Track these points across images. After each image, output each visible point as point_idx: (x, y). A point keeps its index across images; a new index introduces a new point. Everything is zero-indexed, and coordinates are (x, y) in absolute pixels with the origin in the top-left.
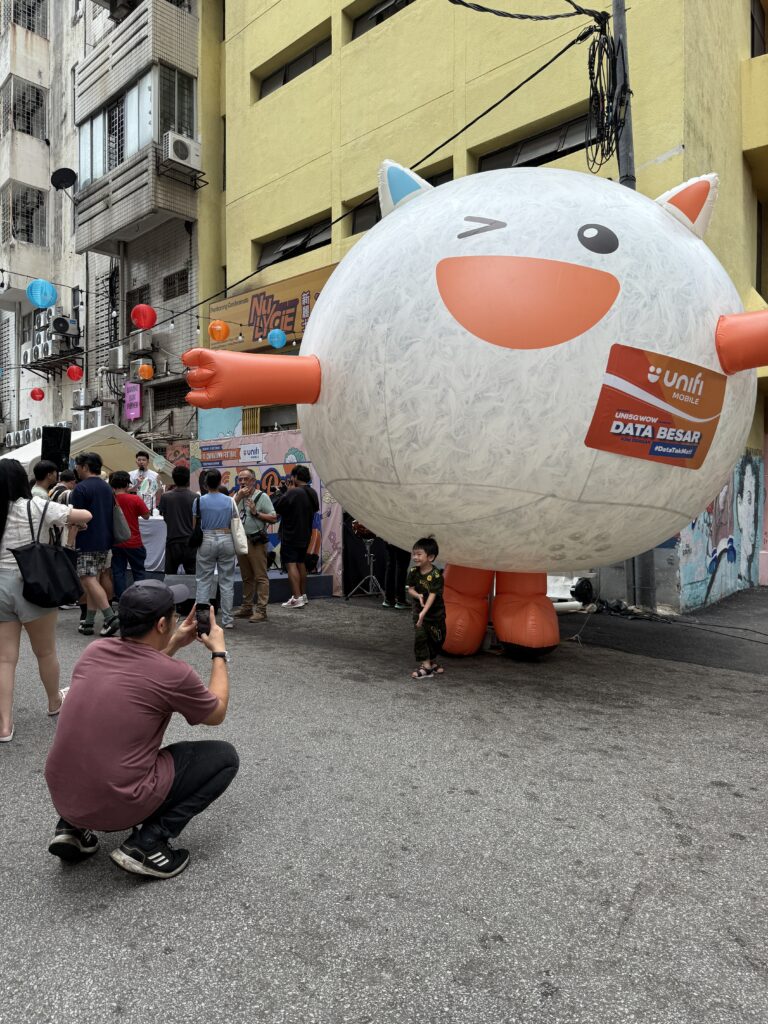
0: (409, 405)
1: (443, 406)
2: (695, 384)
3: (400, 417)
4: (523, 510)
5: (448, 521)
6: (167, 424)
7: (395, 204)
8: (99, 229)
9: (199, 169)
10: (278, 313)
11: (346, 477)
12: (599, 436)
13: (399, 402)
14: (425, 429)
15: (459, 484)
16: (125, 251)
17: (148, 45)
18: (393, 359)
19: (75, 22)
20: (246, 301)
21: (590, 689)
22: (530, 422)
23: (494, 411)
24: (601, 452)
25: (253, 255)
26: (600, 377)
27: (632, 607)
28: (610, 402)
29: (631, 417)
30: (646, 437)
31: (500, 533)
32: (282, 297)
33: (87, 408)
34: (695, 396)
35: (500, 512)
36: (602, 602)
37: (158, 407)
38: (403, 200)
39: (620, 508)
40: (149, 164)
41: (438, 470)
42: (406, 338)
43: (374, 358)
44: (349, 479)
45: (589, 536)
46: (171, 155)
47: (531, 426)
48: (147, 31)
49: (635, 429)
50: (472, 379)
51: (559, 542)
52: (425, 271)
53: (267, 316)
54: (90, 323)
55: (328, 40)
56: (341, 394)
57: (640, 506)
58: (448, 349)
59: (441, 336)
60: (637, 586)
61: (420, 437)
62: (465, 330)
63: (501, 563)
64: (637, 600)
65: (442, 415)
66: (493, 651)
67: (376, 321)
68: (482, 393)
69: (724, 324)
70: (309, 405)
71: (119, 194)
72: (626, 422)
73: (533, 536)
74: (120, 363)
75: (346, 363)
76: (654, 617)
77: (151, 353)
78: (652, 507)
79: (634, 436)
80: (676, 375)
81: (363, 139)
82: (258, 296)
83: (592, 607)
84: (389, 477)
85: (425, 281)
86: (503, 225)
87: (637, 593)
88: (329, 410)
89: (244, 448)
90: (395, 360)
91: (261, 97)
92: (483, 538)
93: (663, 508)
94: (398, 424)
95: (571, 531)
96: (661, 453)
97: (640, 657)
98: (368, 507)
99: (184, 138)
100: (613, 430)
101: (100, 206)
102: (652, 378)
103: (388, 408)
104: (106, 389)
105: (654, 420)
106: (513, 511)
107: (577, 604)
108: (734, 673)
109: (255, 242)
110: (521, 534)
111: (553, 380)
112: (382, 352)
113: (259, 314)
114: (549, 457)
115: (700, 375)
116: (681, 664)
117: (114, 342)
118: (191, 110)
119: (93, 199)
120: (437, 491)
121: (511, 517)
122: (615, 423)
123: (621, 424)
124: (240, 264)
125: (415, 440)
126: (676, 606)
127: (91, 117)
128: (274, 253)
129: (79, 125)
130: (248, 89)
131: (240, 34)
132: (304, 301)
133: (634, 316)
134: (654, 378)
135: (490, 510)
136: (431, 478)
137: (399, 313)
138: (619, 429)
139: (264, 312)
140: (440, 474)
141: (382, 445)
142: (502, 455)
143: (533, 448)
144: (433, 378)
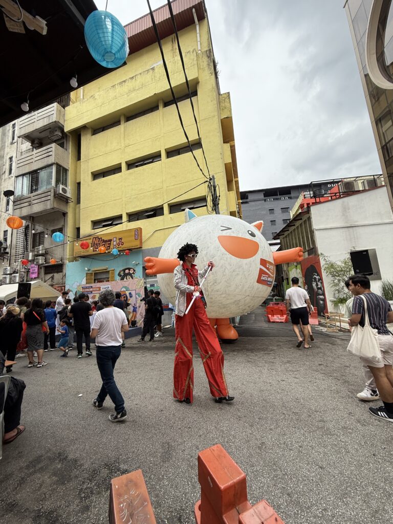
2: (273, 267)
3: (212, 276)
5: (220, 304)
6: (51, 279)
7: (189, 220)
8: (25, 212)
9: (70, 197)
10: (104, 243)
12: (259, 281)
16: (33, 220)
17: (52, 157)
19: (12, 143)
20: (90, 239)
22: (246, 277)
23: (238, 274)
24: (259, 284)
25: (91, 225)
26: (259, 266)
28: (261, 272)
29: (264, 275)
32: (105, 238)
33: (10, 274)
34: (273, 270)
35: (235, 301)
37: (46, 273)
38: (192, 219)
39: (259, 298)
40: (51, 193)
41: (221, 290)
46: (61, 192)
48: (52, 153)
49: (265, 278)
50: (232, 266)
52: (214, 238)
53: (99, 244)
54: (13, 243)
55: (121, 168)
58: (225, 259)
59: (223, 255)
62: (229, 254)
65: (224, 275)
68: (234, 270)
69: (274, 254)
71: (36, 201)
74: (30, 258)
77: (45, 255)
79: (264, 280)
80: (270, 265)
81: (133, 196)
82: (96, 238)
85: (215, 241)
86: (231, 229)
89: (102, 287)
91: (94, 180)
92: (228, 309)
96: (268, 284)
99: (64, 187)
101: (27, 204)
105: (268, 276)
106: (239, 300)
109: (92, 221)
111: (250, 267)
112: (205, 259)
114: (249, 286)
115: (273, 265)
117: (26, 248)
118: (66, 179)
119: (22, 201)
120: (220, 296)
121: (237, 303)
124: (86, 229)
125: (216, 283)
127: (23, 175)
128: (99, 225)
129: (17, 177)
130: (90, 177)
131: (87, 161)
132: (114, 240)
133: (263, 252)
134: (267, 266)
135: (233, 301)
136: (219, 293)
137: (209, 249)
138: (262, 278)
139: (98, 243)
140: (222, 292)
141: (205, 284)
142: (239, 286)
143: (246, 284)
144: (222, 266)
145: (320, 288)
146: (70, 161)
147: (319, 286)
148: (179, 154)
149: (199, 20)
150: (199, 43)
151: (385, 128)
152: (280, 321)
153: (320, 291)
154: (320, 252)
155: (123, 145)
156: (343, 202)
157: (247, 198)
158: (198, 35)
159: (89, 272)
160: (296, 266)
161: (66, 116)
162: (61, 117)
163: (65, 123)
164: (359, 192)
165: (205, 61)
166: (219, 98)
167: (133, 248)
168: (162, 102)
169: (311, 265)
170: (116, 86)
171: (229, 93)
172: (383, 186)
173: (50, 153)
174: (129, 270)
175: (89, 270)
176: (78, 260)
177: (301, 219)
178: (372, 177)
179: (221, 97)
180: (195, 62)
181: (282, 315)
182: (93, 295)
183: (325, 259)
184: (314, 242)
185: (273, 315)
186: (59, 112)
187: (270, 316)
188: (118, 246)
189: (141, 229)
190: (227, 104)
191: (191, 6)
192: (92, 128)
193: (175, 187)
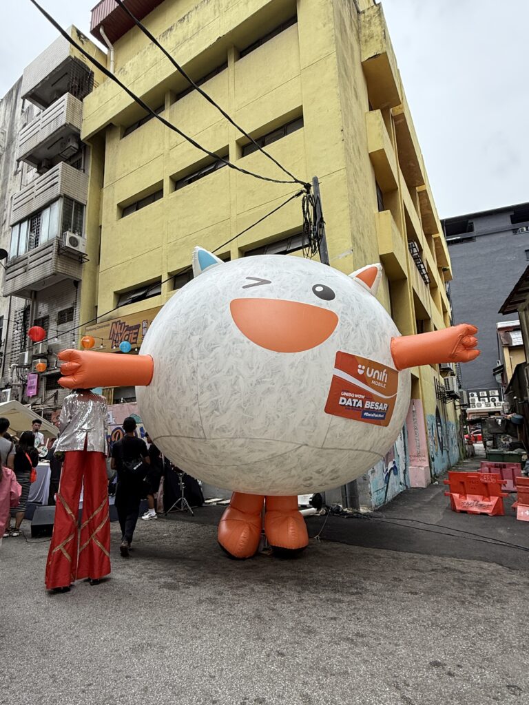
0: (213, 387)
1: (236, 387)
2: (383, 376)
3: (207, 394)
4: (287, 454)
5: (238, 463)
6: (53, 398)
7: (202, 269)
8: (20, 283)
9: (84, 252)
10: (128, 332)
11: (168, 434)
12: (332, 407)
13: (206, 384)
14: (224, 403)
15: (246, 438)
16: (35, 297)
17: (58, 186)
18: (202, 357)
19: (16, 173)
20: (108, 325)
21: (331, 579)
22: (291, 397)
23: (269, 390)
24: (334, 416)
25: (114, 300)
26: (331, 371)
27: (346, 510)
28: (338, 386)
29: (350, 395)
30: (359, 407)
31: (272, 471)
32: (131, 323)
33: (1, 390)
34: (383, 383)
35: (273, 457)
36: (328, 507)
37: (48, 388)
38: (208, 268)
39: (345, 452)
40: (54, 249)
41: (233, 429)
42: (211, 344)
43: (190, 356)
44: (171, 436)
45: (328, 470)
46: (67, 244)
47: (292, 400)
48: (58, 179)
49: (353, 402)
50: (253, 370)
51: (310, 475)
52: (223, 305)
53: (121, 334)
54: (9, 337)
55: (162, 190)
56: (167, 380)
57: (357, 450)
58: (239, 352)
59: (234, 343)
60: (347, 496)
61: (220, 407)
62: (249, 340)
63: (271, 490)
64: (348, 504)
65: (235, 393)
67: (192, 334)
68: (261, 379)
69: (394, 342)
70: (145, 387)
71: (33, 264)
72: (347, 398)
73: (293, 472)
74: (26, 361)
75: (171, 360)
76: (359, 516)
77: (46, 356)
78: (363, 451)
79: (352, 406)
80: (373, 370)
81: (180, 241)
82: (116, 323)
83: (323, 511)
84: (198, 435)
85: (223, 311)
86: (270, 282)
87: (348, 500)
88: (158, 390)
90: (204, 358)
91: (122, 217)
92: (261, 474)
93: (369, 451)
94: (205, 398)
95: (317, 468)
96: (368, 417)
97: (356, 547)
98: (183, 455)
99: (76, 236)
100: (340, 403)
101: (21, 270)
102: (360, 372)
103: (199, 388)
104: (15, 377)
105: (363, 397)
106: (281, 455)
107: (313, 510)
108: (416, 556)
109: (115, 293)
110: (285, 471)
111: (304, 371)
112: (196, 353)
113: (116, 333)
114: (304, 420)
115: (385, 370)
116: (382, 551)
117: (23, 349)
118: (81, 221)
119: (16, 267)
120: (231, 443)
121: (278, 460)
122: (342, 398)
123: (345, 399)
124: (106, 304)
125: (217, 409)
126: (370, 506)
127: (20, 222)
128: (127, 299)
129: (13, 226)
130: (115, 211)
131: (112, 185)
132: (144, 326)
133: (348, 336)
136: (226, 434)
137: (207, 329)
138: (342, 401)
139: (119, 331)
140: (234, 431)
141: (195, 412)
142: (274, 420)
143: (293, 414)
144: (229, 369)
146: (89, 190)
155: (167, 147)
157: (471, 229)
161: (84, 112)
162: (76, 116)
163: (83, 125)
166: (358, 20)
168: (233, 49)
171: (379, 5)
173: (55, 181)
179: (362, 16)
185: (464, 494)
186: (72, 108)
187: (456, 495)
190: (377, 28)
192: (122, 126)
193: (252, 212)
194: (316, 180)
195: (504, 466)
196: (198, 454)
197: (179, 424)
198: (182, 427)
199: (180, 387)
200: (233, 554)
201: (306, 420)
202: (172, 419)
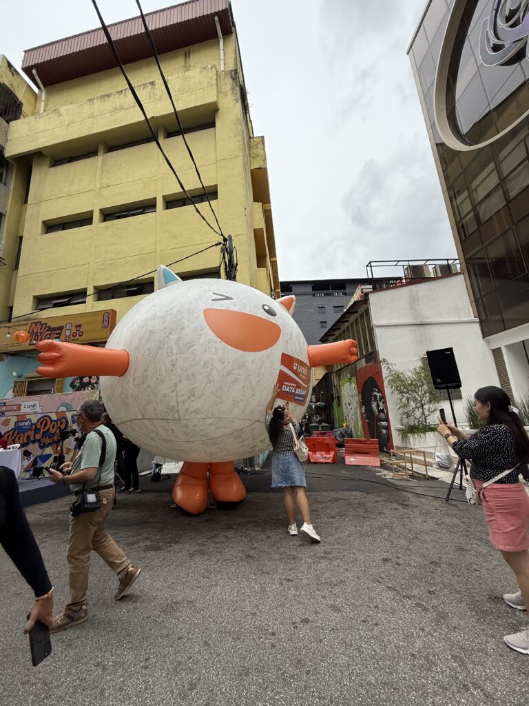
0: (191, 377)
1: (211, 378)
2: (305, 371)
3: (185, 383)
4: (244, 429)
5: (205, 438)
7: (166, 284)
9: (1, 256)
11: (141, 417)
13: (185, 375)
14: (199, 390)
15: (215, 418)
20: (27, 324)
22: (252, 386)
23: (237, 380)
24: (279, 400)
25: (33, 303)
26: (279, 366)
27: (247, 469)
28: (283, 378)
29: (288, 384)
30: (293, 393)
31: (230, 442)
32: (53, 325)
34: (305, 376)
35: (234, 431)
41: (205, 411)
42: (189, 343)
43: (169, 351)
47: (252, 388)
49: (290, 389)
50: (226, 364)
51: (255, 444)
52: (197, 312)
53: (41, 333)
55: (92, 218)
56: (145, 371)
58: (213, 350)
59: (209, 343)
61: (196, 394)
62: (222, 341)
65: (209, 382)
66: (211, 507)
67: (170, 333)
68: (230, 371)
69: (310, 349)
73: (245, 442)
75: (149, 354)
76: (256, 473)
79: (290, 392)
80: (301, 367)
81: (108, 262)
84: (173, 417)
85: (198, 317)
86: (232, 299)
87: (249, 465)
88: (134, 380)
89: (23, 404)
90: (183, 353)
91: (47, 233)
94: (183, 387)
96: (297, 400)
98: (153, 435)
100: (283, 390)
103: (178, 378)
105: (295, 386)
106: (240, 430)
109: (35, 297)
110: (240, 442)
111: (261, 366)
112: (175, 349)
115: (306, 367)
120: (202, 423)
121: (237, 434)
122: (284, 386)
123: (286, 387)
124: (23, 306)
125: (193, 396)
126: (259, 466)
128: (47, 304)
130: (39, 227)
131: (38, 203)
132: (68, 328)
133: (287, 342)
134: (295, 368)
135: (228, 430)
136: (200, 415)
137: (184, 331)
138: (285, 389)
139: (39, 331)
140: (205, 413)
141: (172, 398)
142: (239, 402)
143: (252, 398)
144: (205, 363)
145: (382, 411)
146: (10, 202)
147: (381, 408)
148: (184, 205)
149: (224, 34)
150: (222, 62)
151: (459, 200)
152: (324, 461)
153: (382, 415)
154: (381, 357)
155: (98, 185)
156: (411, 290)
157: (292, 291)
158: (222, 52)
159: (19, 380)
160: (350, 379)
161: (9, 133)
163: (8, 144)
164: (430, 279)
165: (228, 84)
166: (250, 142)
167: (98, 341)
168: (163, 130)
169: (370, 377)
170: (95, 100)
171: (263, 137)
172: (460, 273)
174: (90, 378)
175: (19, 376)
176: (3, 360)
177: (357, 312)
178: (445, 262)
179: (252, 140)
180: (214, 82)
181: (328, 451)
182: (5, 418)
183: (388, 368)
184: (373, 344)
185: (316, 452)
187: (310, 453)
188: (72, 338)
189: (114, 312)
190: (260, 151)
191: (213, 12)
192: (52, 157)
193: (174, 251)
194: (230, 237)
195: (325, 433)
196: (170, 432)
197: (155, 409)
198: (157, 412)
199: (159, 377)
200: (190, 511)
201: (261, 403)
202: (147, 404)
